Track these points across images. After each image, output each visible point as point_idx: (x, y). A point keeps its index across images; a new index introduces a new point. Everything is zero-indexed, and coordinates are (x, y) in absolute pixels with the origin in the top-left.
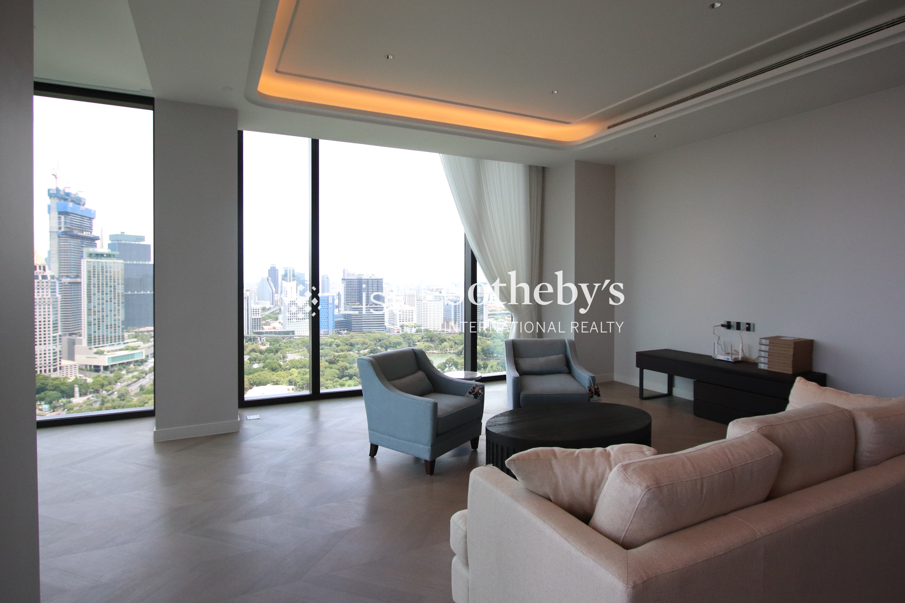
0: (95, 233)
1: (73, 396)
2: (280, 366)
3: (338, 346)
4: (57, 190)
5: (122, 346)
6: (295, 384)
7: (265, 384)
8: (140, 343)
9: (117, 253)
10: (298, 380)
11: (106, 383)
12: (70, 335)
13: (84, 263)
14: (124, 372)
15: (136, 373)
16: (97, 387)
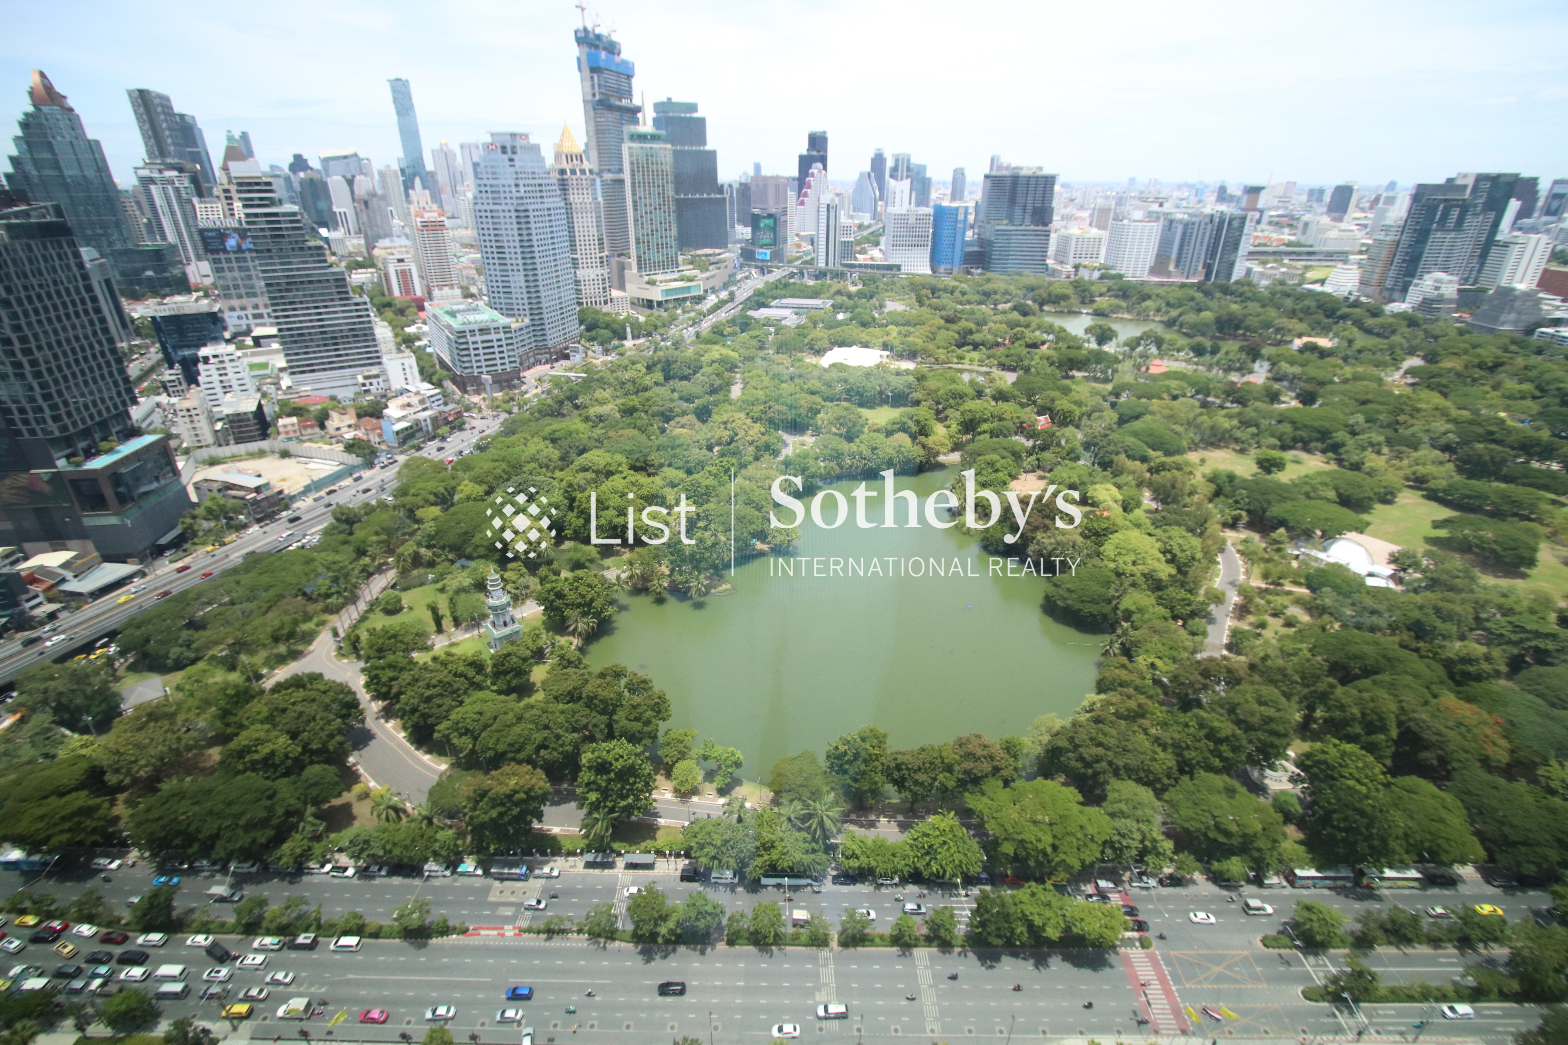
0: (636, 101)
1: (625, 338)
2: (874, 319)
3: (963, 293)
4: (585, 30)
5: (676, 275)
6: (892, 350)
7: (850, 345)
8: (696, 272)
9: (663, 132)
10: (896, 343)
11: (659, 324)
12: (619, 255)
13: (625, 147)
14: (679, 311)
15: (692, 314)
16: (650, 329)
